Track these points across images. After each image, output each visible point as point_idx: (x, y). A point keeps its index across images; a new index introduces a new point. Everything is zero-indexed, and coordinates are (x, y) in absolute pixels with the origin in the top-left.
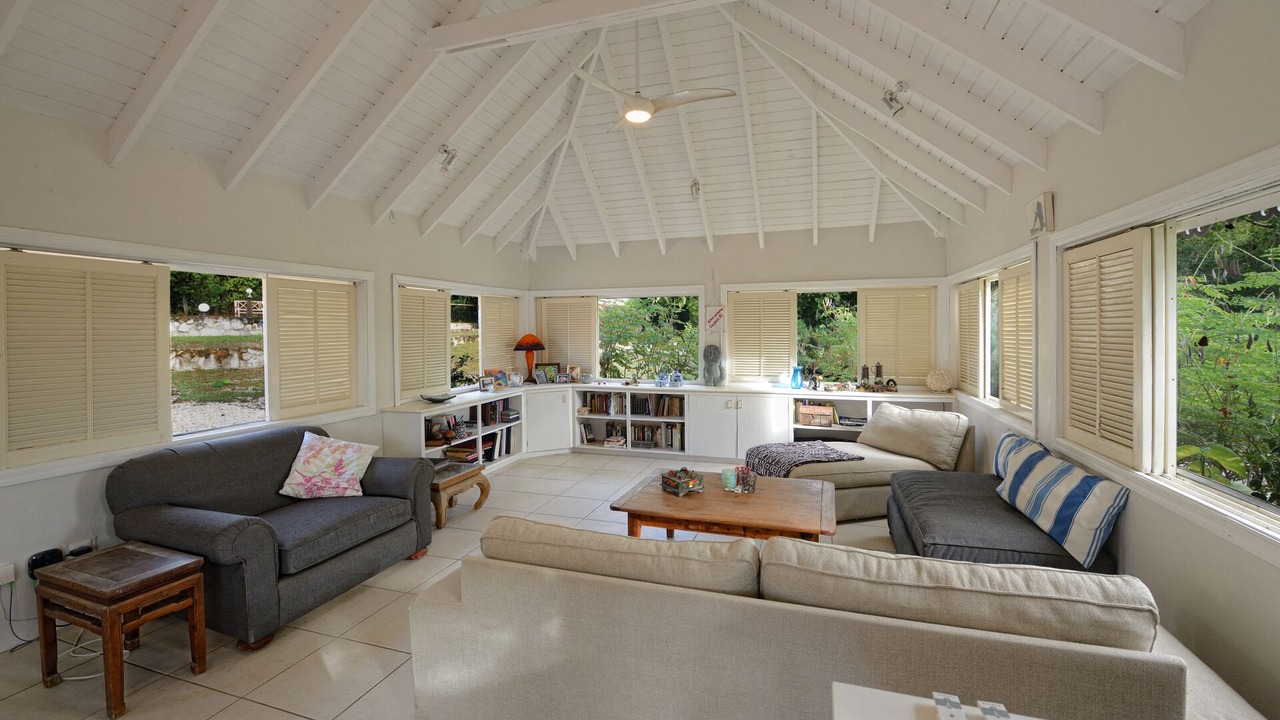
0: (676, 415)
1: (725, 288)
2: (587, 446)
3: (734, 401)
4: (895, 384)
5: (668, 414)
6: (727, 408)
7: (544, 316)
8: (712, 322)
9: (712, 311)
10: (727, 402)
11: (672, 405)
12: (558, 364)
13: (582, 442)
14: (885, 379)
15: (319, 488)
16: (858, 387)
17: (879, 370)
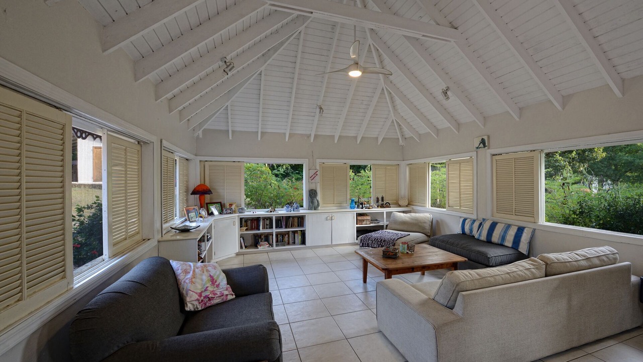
0: (296, 227)
1: (318, 161)
2: (244, 250)
3: (331, 216)
4: (390, 204)
5: (291, 227)
6: (327, 220)
7: (207, 173)
8: (312, 178)
9: (312, 172)
10: (327, 218)
11: (294, 221)
12: (220, 203)
13: (241, 247)
14: (385, 202)
15: (210, 299)
16: (378, 207)
17: (383, 198)
